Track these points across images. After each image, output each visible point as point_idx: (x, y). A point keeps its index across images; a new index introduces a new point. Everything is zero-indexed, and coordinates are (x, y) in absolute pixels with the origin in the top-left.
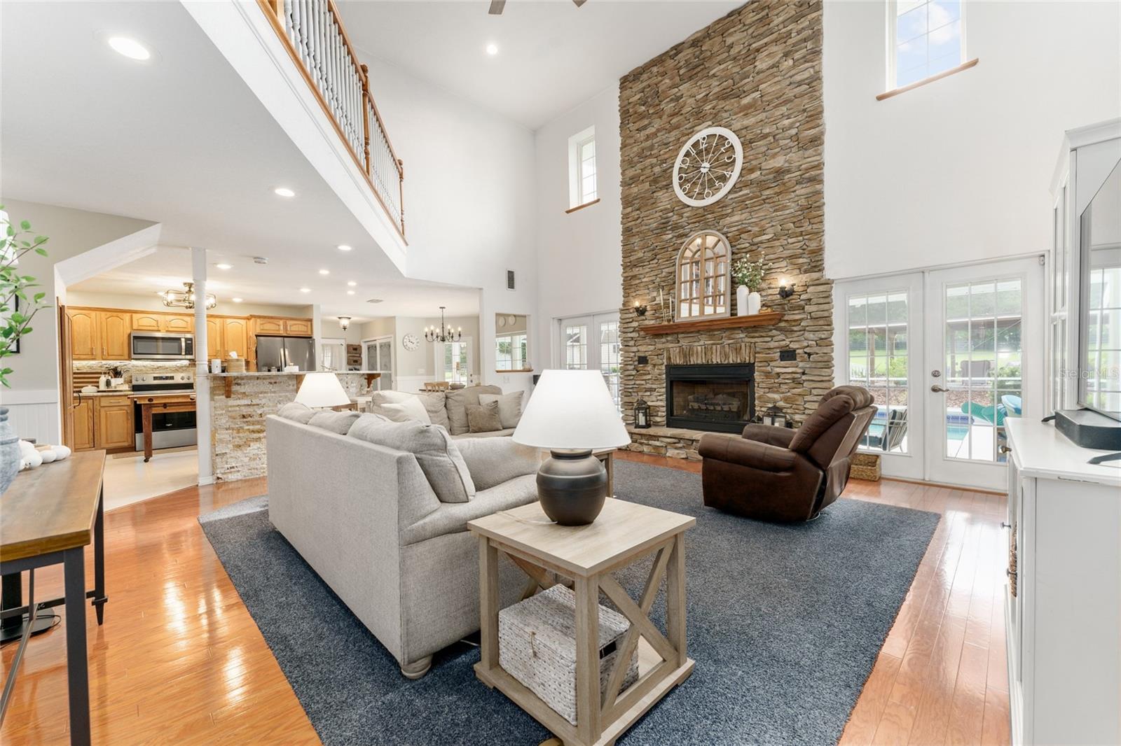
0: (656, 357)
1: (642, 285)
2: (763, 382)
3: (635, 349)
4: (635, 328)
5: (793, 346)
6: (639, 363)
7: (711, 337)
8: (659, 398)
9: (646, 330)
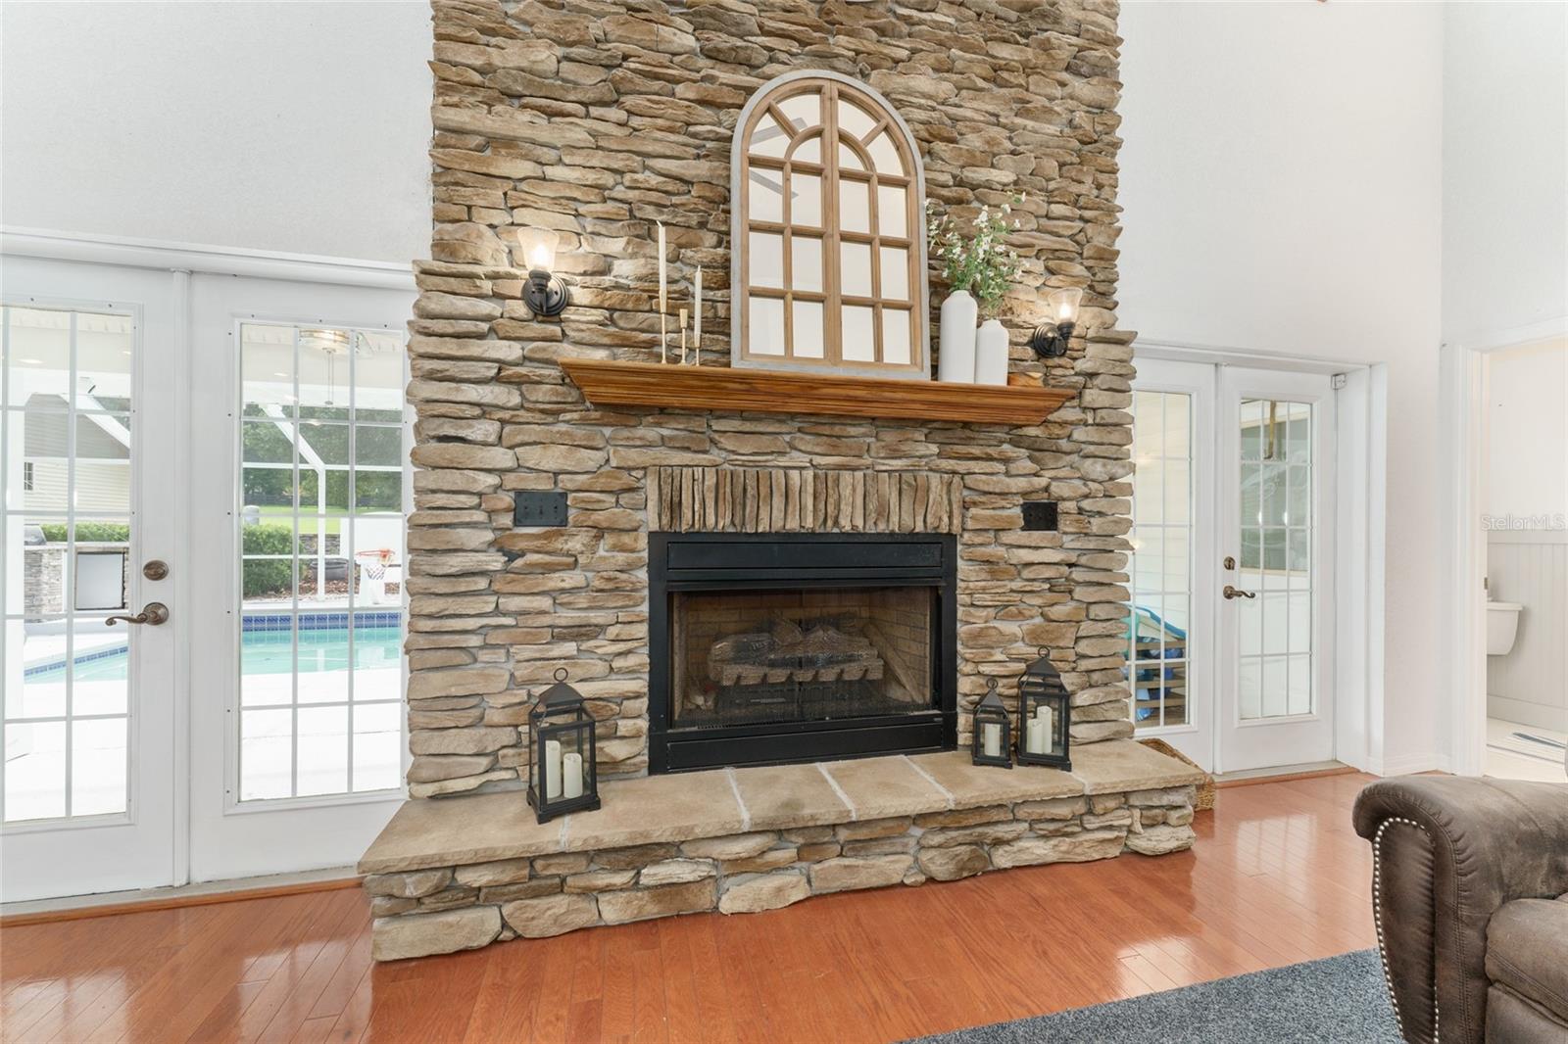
0: (611, 499)
1: (548, 191)
2: (984, 590)
3: (502, 458)
4: (502, 364)
5: (1058, 489)
6: (517, 522)
7: (835, 444)
8: (618, 663)
9: (573, 375)
